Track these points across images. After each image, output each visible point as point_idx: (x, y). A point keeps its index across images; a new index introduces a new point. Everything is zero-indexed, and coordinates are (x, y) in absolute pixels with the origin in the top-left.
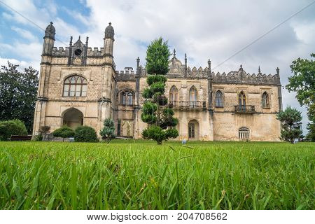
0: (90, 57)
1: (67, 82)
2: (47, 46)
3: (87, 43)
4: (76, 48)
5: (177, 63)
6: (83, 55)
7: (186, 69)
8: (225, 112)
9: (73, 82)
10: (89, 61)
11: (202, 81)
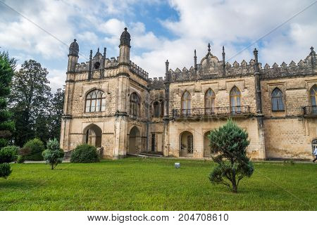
0: (107, 69)
1: (89, 97)
2: (70, 64)
3: (105, 54)
4: (95, 61)
5: (212, 59)
6: (101, 67)
7: (224, 66)
8: (287, 117)
9: (94, 97)
10: (106, 73)
11: (246, 78)
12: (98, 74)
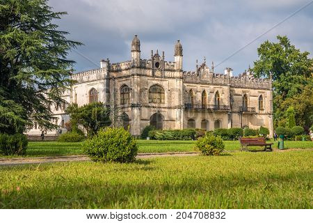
3: (163, 57)
4: (156, 61)
5: (206, 69)
6: (161, 68)
10: (167, 74)
11: (224, 87)
12: (159, 73)
